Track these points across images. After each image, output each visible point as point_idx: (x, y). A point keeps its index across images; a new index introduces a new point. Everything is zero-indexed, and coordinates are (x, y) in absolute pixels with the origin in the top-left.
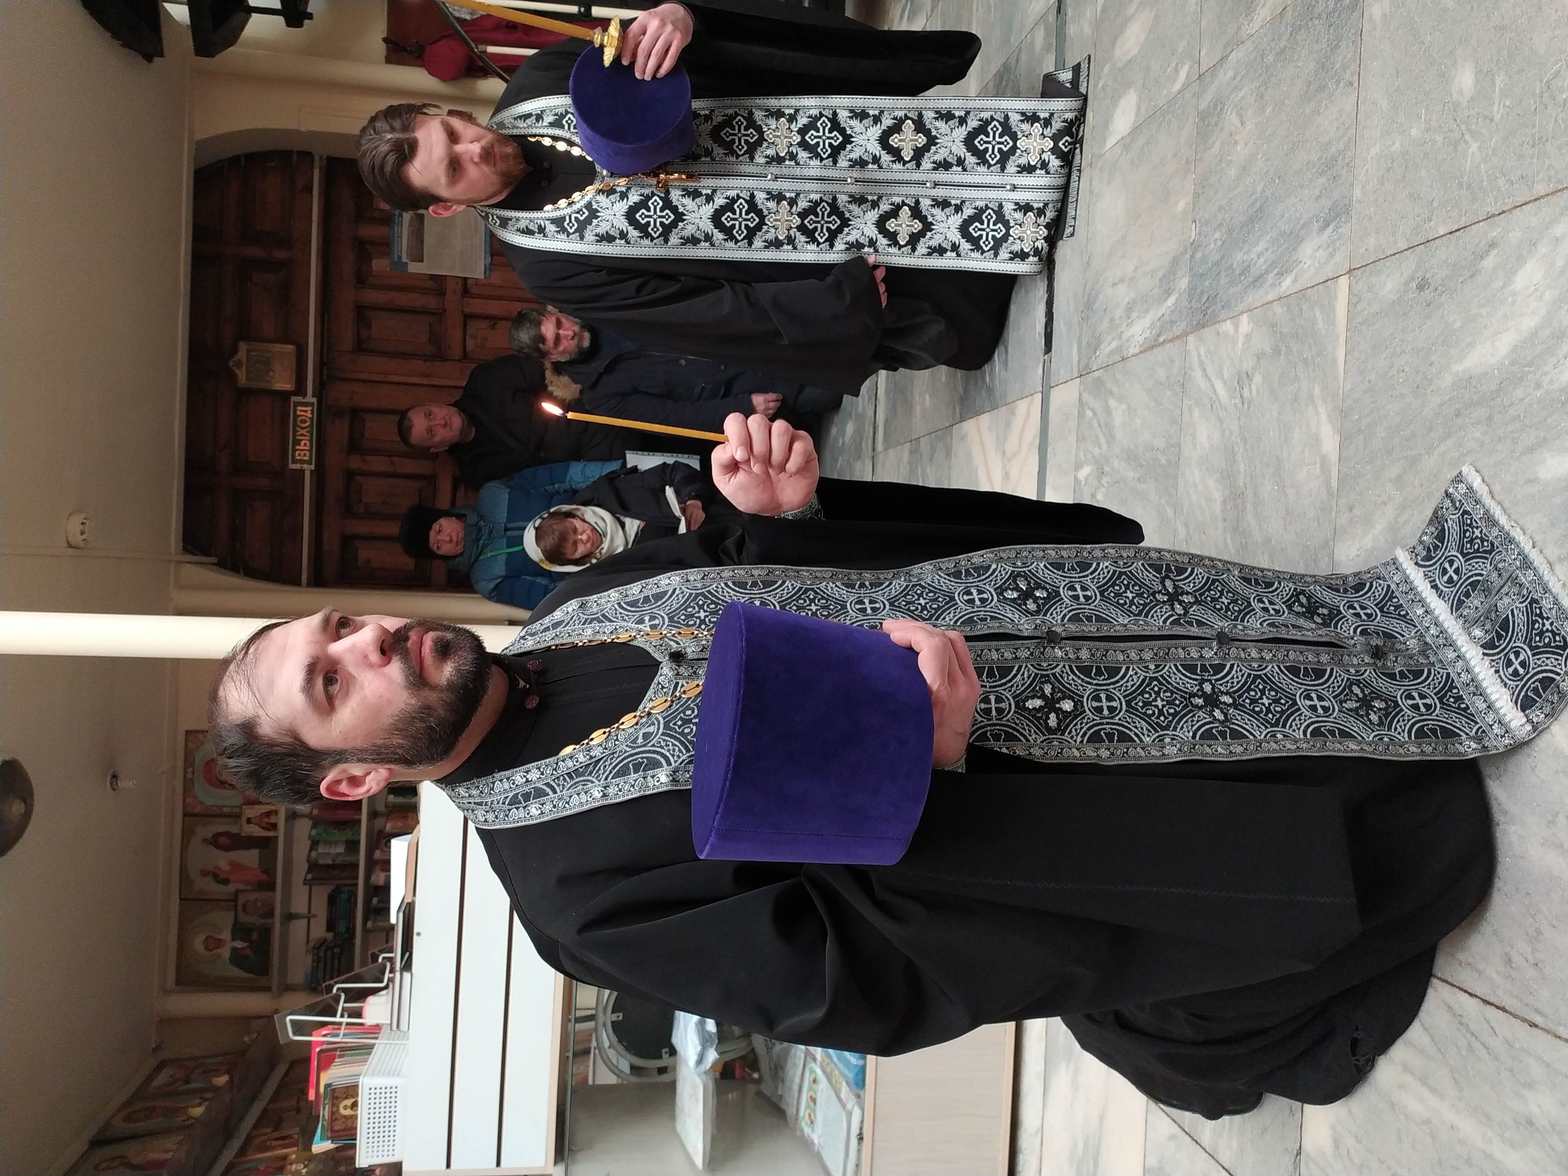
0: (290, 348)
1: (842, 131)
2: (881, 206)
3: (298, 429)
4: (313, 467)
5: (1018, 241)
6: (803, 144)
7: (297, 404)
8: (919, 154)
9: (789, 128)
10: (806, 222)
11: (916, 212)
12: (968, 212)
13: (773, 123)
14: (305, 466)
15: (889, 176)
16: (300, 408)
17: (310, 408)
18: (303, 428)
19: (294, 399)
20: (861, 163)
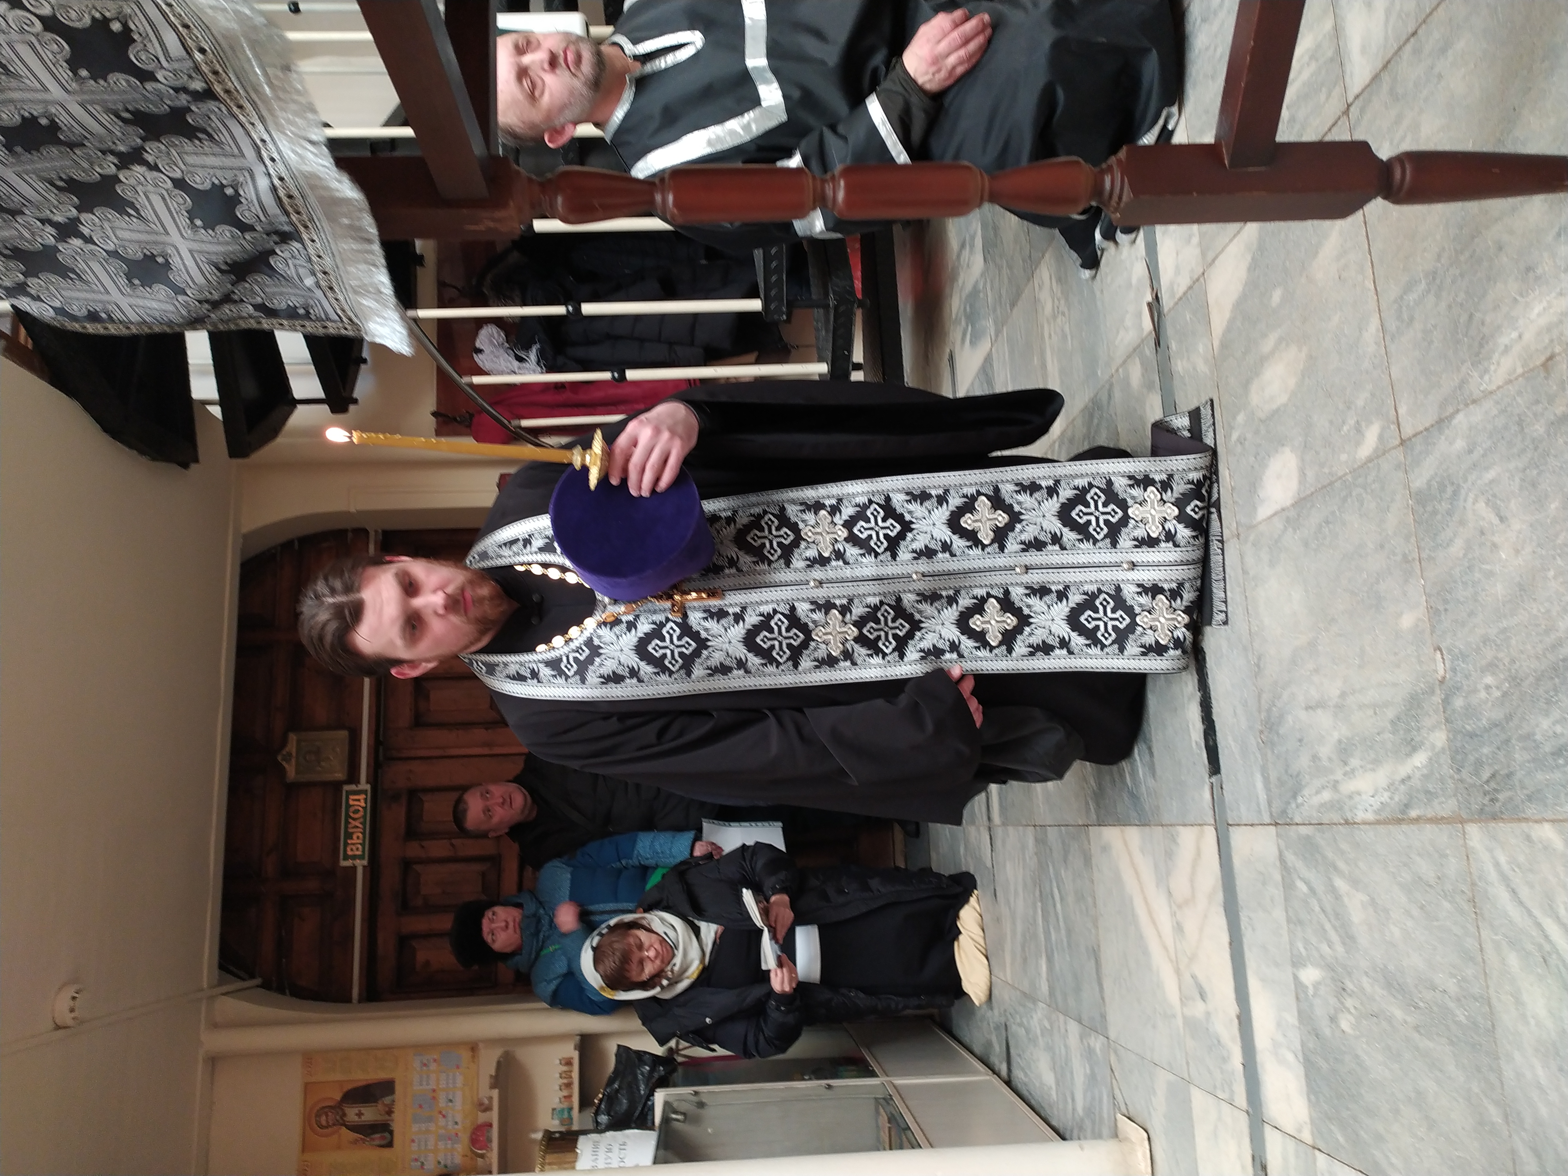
0: (344, 734)
1: (899, 518)
2: (961, 602)
3: (350, 820)
4: (365, 862)
5: (1150, 632)
6: (852, 539)
7: (349, 793)
8: (1000, 536)
9: (832, 522)
10: (865, 631)
11: (1007, 604)
12: (1075, 598)
13: (810, 517)
14: (358, 862)
15: (966, 565)
16: (352, 797)
17: (362, 797)
18: (354, 819)
19: (346, 788)
20: (928, 553)
